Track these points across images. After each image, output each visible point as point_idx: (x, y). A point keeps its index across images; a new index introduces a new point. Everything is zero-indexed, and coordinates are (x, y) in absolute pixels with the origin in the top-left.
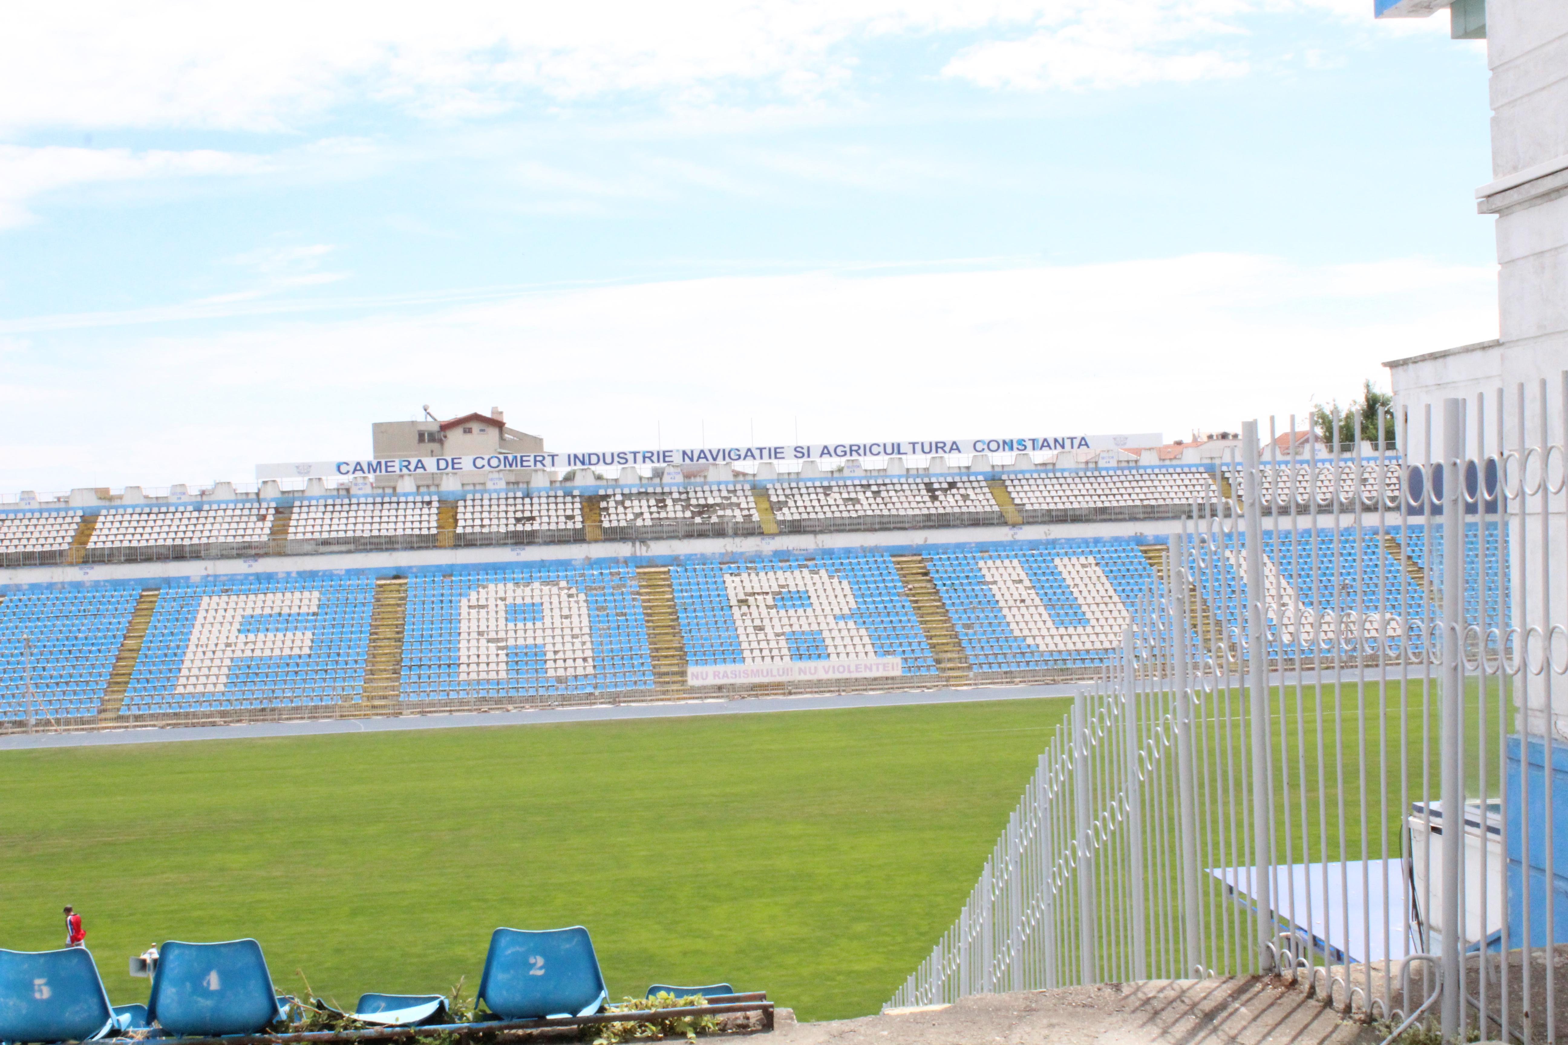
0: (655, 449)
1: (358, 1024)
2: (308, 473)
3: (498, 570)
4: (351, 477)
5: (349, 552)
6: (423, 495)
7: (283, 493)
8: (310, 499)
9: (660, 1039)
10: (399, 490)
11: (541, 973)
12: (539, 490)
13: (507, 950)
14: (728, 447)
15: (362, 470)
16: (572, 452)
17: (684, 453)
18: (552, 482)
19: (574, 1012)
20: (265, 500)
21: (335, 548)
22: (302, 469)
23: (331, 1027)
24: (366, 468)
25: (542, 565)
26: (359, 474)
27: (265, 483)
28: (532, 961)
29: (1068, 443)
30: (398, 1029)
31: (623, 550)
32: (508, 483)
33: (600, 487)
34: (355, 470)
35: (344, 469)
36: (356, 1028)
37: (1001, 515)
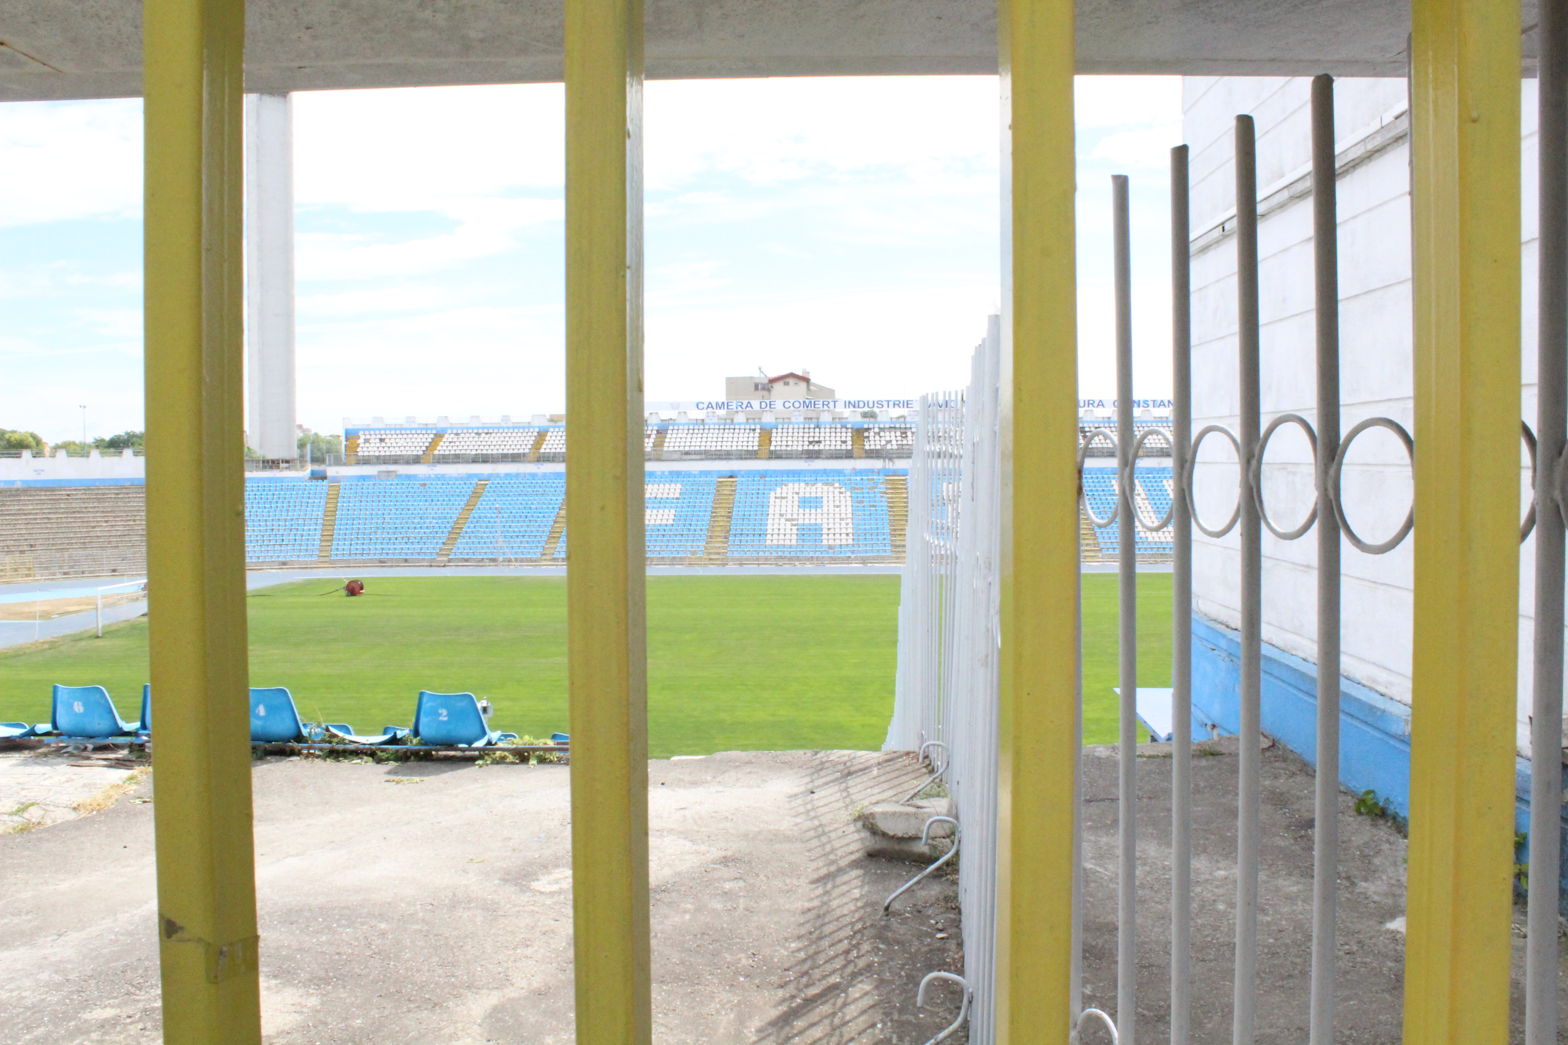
0: (901, 399)
1: (347, 742)
2: (678, 408)
3: (796, 475)
4: (705, 411)
5: (702, 459)
6: (750, 425)
7: (662, 420)
8: (679, 425)
9: (517, 764)
10: (735, 421)
11: (446, 719)
12: (825, 423)
13: (427, 705)
15: (712, 407)
16: (848, 399)
18: (833, 419)
19: (470, 743)
20: (651, 425)
21: (693, 457)
22: (674, 406)
23: (330, 742)
24: (714, 406)
25: (825, 472)
26: (710, 410)
28: (440, 711)
30: (367, 746)
31: (877, 464)
32: (805, 419)
33: (865, 423)
34: (708, 407)
35: (701, 406)
36: (345, 744)
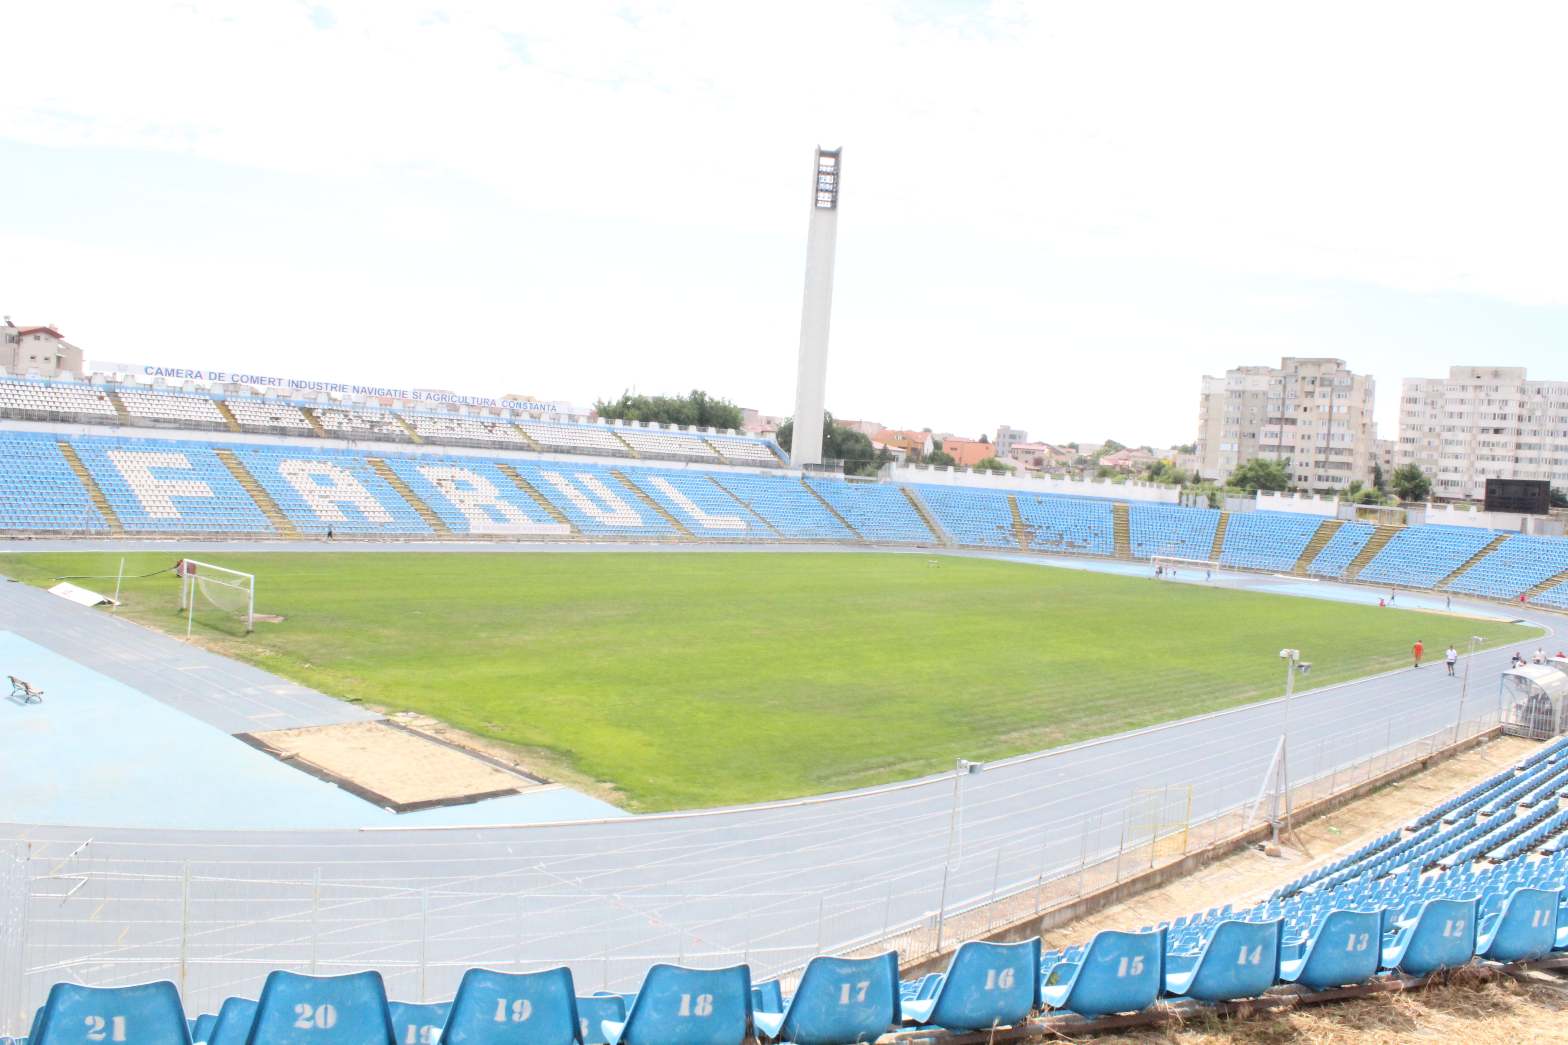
0: (338, 383)
2: (125, 371)
4: (154, 377)
5: (176, 428)
6: (199, 394)
7: (108, 382)
8: (126, 388)
12: (270, 400)
14: (378, 387)
15: (161, 373)
16: (291, 378)
17: (354, 388)
18: (278, 396)
20: (95, 385)
21: (167, 425)
22: (122, 368)
24: (164, 372)
25: (296, 449)
26: (159, 376)
27: (96, 374)
29: (547, 407)
31: (342, 445)
32: (252, 393)
33: (306, 402)
34: (157, 373)
35: (149, 371)
37: (529, 446)
